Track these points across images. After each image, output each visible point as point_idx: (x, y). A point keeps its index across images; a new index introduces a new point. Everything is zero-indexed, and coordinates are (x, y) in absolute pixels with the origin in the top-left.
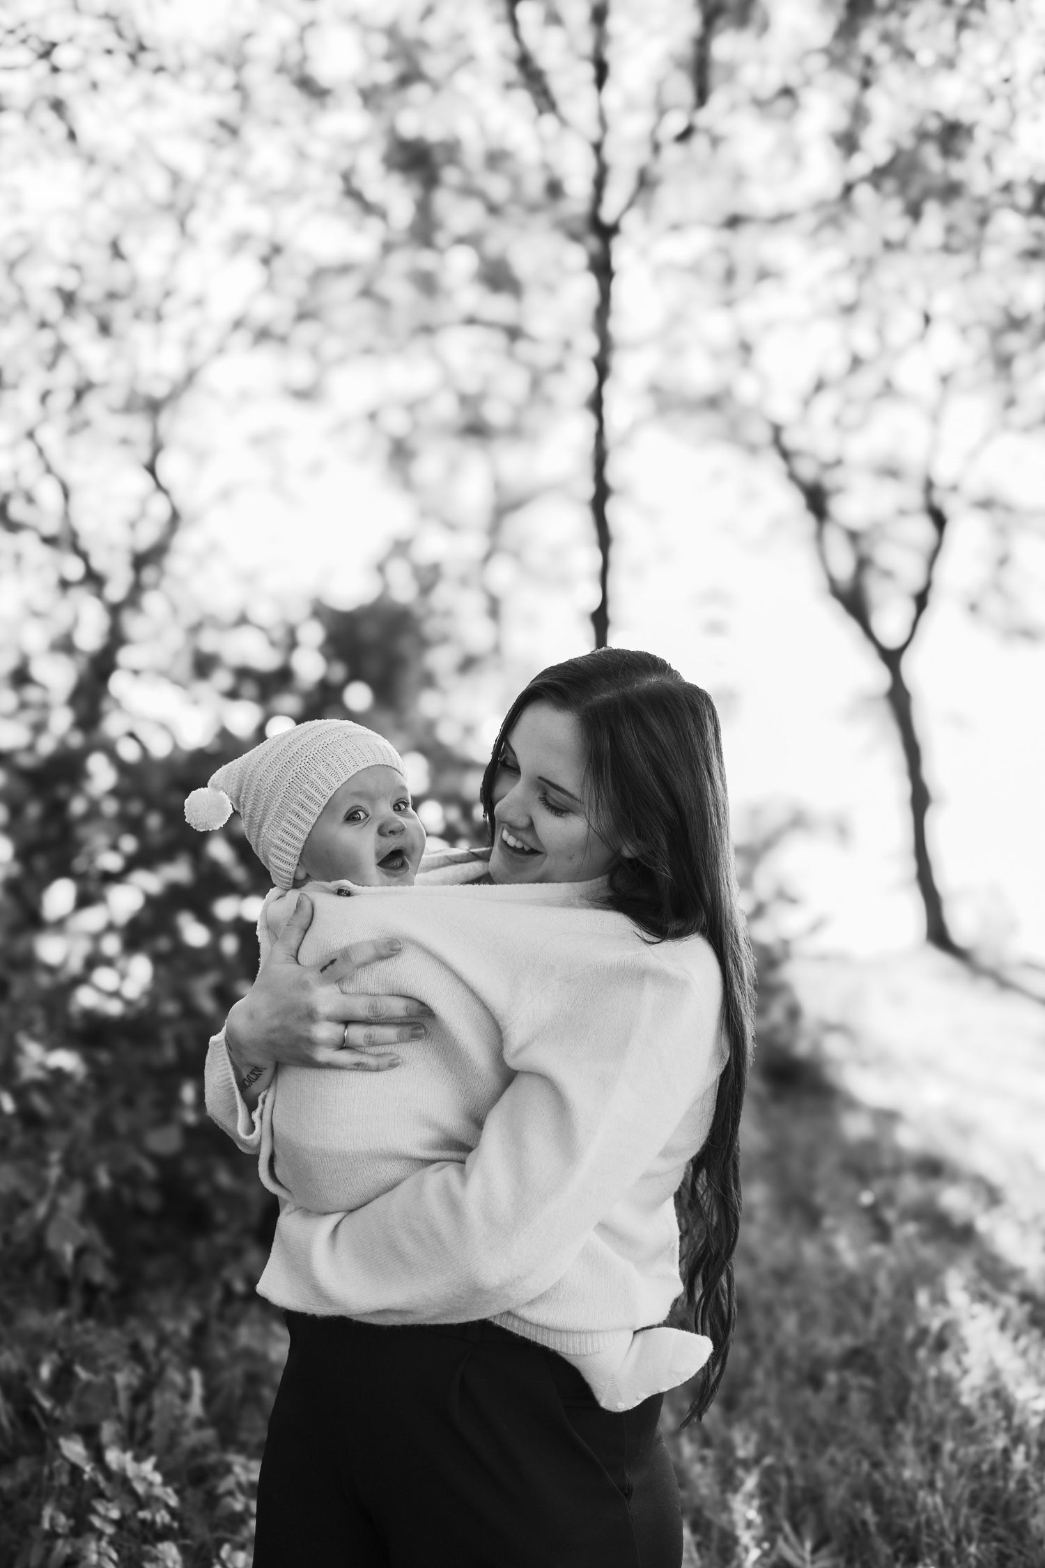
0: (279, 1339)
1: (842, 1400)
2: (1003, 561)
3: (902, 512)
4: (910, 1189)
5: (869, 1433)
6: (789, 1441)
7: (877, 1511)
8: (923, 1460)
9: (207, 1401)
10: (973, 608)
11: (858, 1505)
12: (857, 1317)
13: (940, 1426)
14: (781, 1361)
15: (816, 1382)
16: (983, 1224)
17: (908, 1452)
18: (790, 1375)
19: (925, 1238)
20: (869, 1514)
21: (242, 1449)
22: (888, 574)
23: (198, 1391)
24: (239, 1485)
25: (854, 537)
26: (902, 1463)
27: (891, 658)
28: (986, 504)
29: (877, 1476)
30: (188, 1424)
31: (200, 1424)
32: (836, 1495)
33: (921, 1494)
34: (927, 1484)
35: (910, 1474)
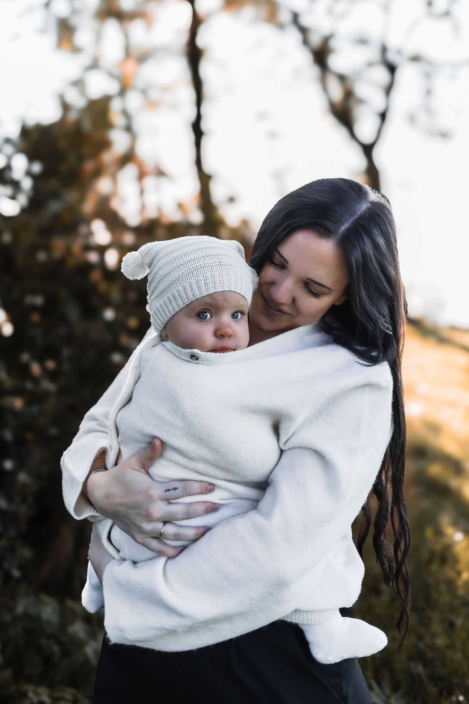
2: (429, 92)
3: (370, 65)
7: (425, 666)
8: (446, 633)
10: (412, 119)
11: (413, 665)
13: (452, 609)
16: (454, 483)
17: (437, 627)
20: (419, 669)
21: (29, 680)
22: (361, 101)
25: (342, 78)
26: (434, 635)
27: (368, 149)
28: (416, 59)
29: (421, 645)
33: (449, 653)
34: (451, 646)
35: (440, 641)
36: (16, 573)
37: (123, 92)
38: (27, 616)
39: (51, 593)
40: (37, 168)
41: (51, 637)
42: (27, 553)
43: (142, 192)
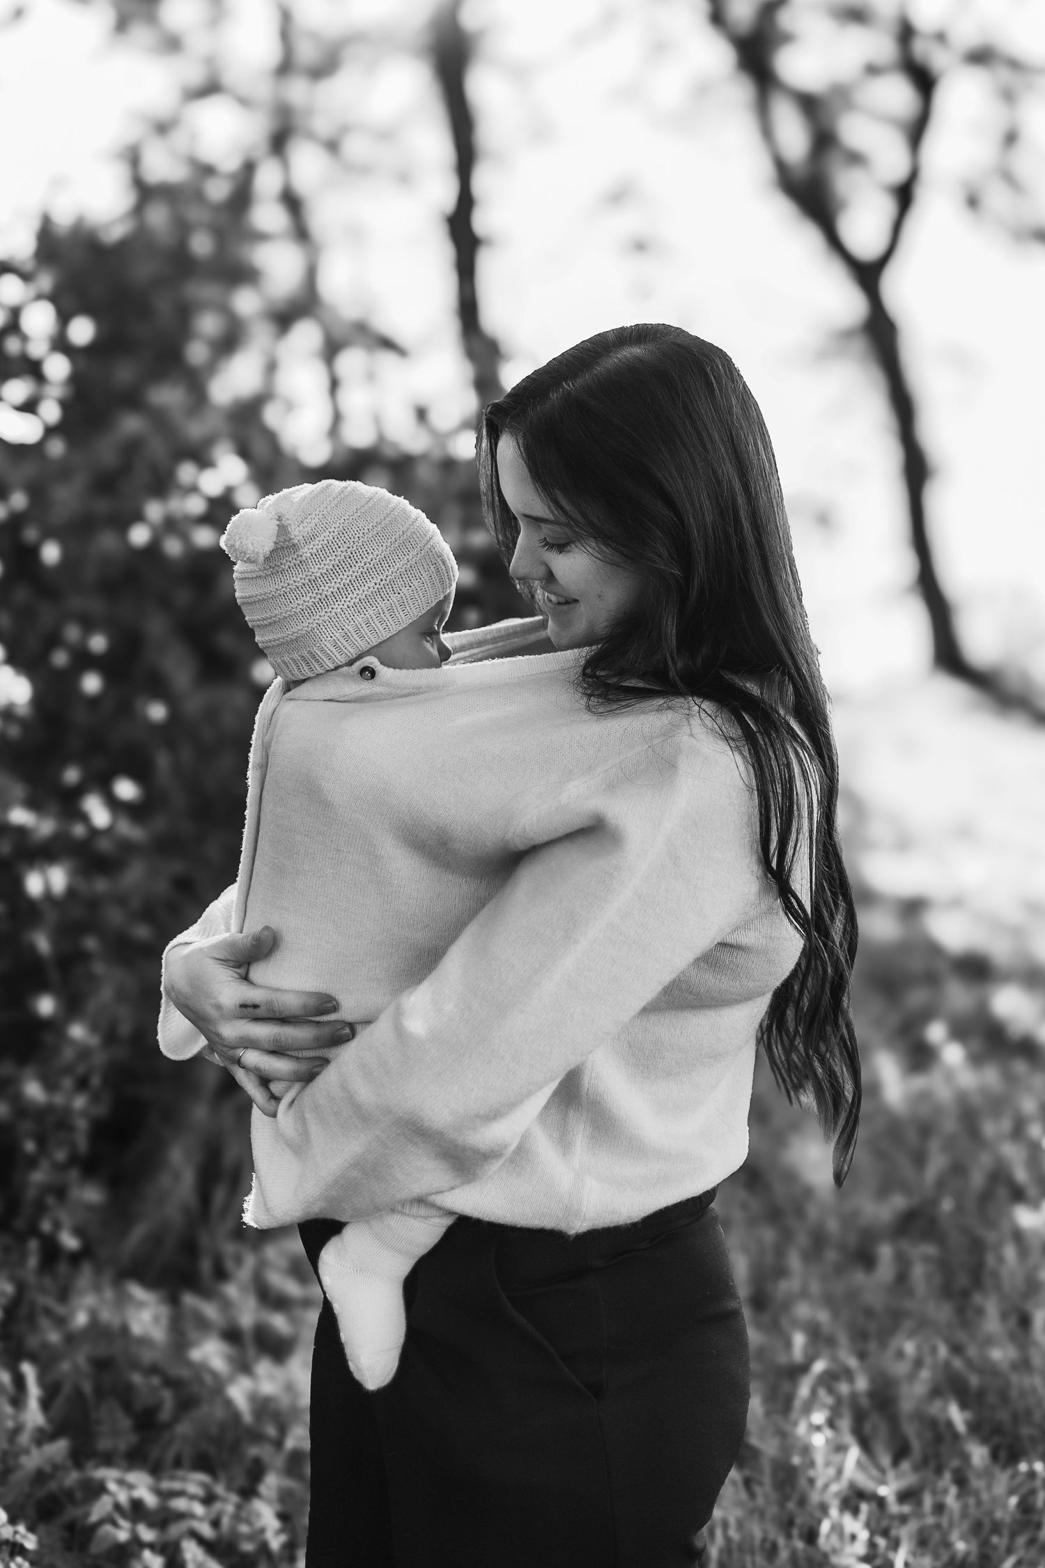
0: (141, 1305)
1: (902, 1278)
2: (1011, 138)
3: (872, 70)
4: (958, 996)
5: (942, 1312)
6: (843, 1339)
8: (1012, 1337)
9: (45, 1404)
10: (973, 202)
12: (906, 1169)
14: (819, 1241)
15: (866, 1259)
17: (992, 1323)
18: (831, 1255)
19: (976, 1060)
20: (955, 1414)
21: (108, 1460)
22: (856, 159)
23: (34, 1391)
24: (117, 1507)
25: (809, 104)
26: (989, 1341)
27: (867, 276)
28: (981, 57)
29: (958, 1363)
30: (24, 1439)
31: (42, 1437)
32: (913, 1393)
33: (1015, 1378)
34: (1024, 1364)
35: (1000, 1355)
36: (70, 1241)
37: (279, 142)
38: (96, 1329)
39: (149, 1283)
40: (82, 331)
41: (153, 1369)
42: (92, 1194)
43: (334, 384)
